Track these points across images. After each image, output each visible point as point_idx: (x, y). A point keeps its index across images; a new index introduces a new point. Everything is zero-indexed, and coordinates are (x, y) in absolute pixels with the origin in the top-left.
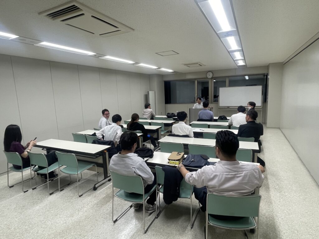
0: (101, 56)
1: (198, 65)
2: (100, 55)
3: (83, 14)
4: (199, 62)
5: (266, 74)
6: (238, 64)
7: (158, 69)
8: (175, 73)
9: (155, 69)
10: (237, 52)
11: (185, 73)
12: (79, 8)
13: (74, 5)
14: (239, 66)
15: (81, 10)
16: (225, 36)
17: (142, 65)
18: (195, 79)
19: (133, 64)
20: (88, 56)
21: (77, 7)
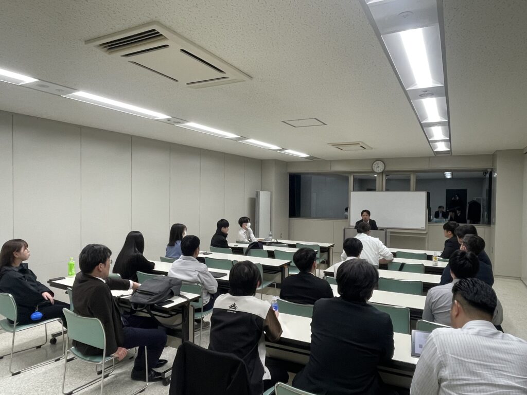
0: (178, 123)
1: (358, 147)
2: (178, 120)
3: (166, 46)
4: (362, 142)
5: (490, 170)
6: (435, 149)
7: (280, 150)
8: (312, 160)
9: (275, 150)
10: (438, 126)
11: (331, 161)
12: (161, 35)
13: (154, 30)
14: (437, 152)
15: (165, 38)
16: (421, 96)
17: (252, 141)
18: (350, 173)
19: (236, 140)
20: (155, 120)
21: (158, 33)
